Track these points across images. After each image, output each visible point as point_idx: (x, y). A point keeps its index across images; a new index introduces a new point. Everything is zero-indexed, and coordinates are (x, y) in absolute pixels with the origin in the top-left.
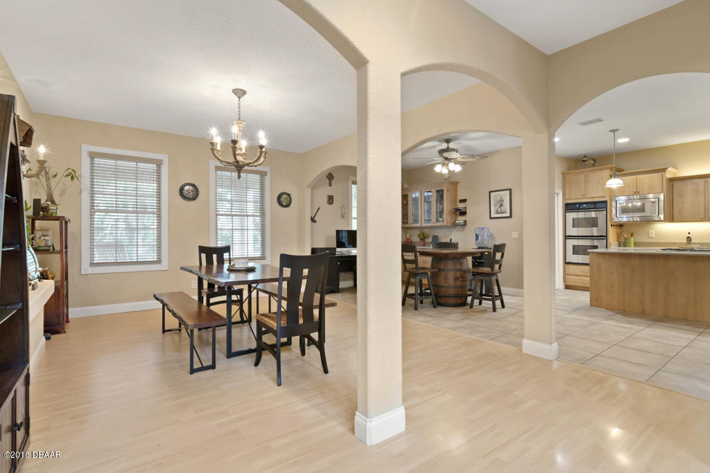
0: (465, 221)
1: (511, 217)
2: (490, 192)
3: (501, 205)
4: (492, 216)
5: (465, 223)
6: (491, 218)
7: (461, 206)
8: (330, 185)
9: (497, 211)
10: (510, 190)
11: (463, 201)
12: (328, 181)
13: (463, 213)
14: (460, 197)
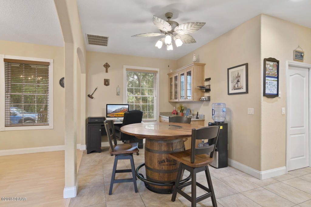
0: (209, 97)
1: (247, 92)
2: (228, 69)
3: (238, 81)
4: (231, 92)
5: (209, 99)
6: (229, 94)
7: (206, 84)
8: (107, 72)
9: (235, 87)
10: (247, 65)
11: (208, 80)
12: (105, 69)
13: (208, 90)
14: (206, 77)
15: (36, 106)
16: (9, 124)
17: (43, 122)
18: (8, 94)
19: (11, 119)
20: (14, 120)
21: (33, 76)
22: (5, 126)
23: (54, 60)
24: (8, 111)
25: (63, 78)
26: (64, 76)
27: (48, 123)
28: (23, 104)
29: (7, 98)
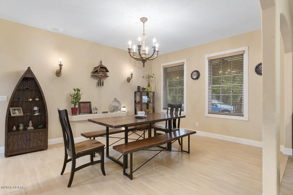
15: (231, 96)
16: (211, 111)
17: (237, 112)
18: (210, 86)
19: (213, 109)
20: (216, 110)
21: (230, 69)
22: (209, 113)
23: (248, 47)
24: (211, 102)
25: (260, 64)
26: (261, 61)
27: (243, 114)
28: (221, 95)
29: (210, 90)
